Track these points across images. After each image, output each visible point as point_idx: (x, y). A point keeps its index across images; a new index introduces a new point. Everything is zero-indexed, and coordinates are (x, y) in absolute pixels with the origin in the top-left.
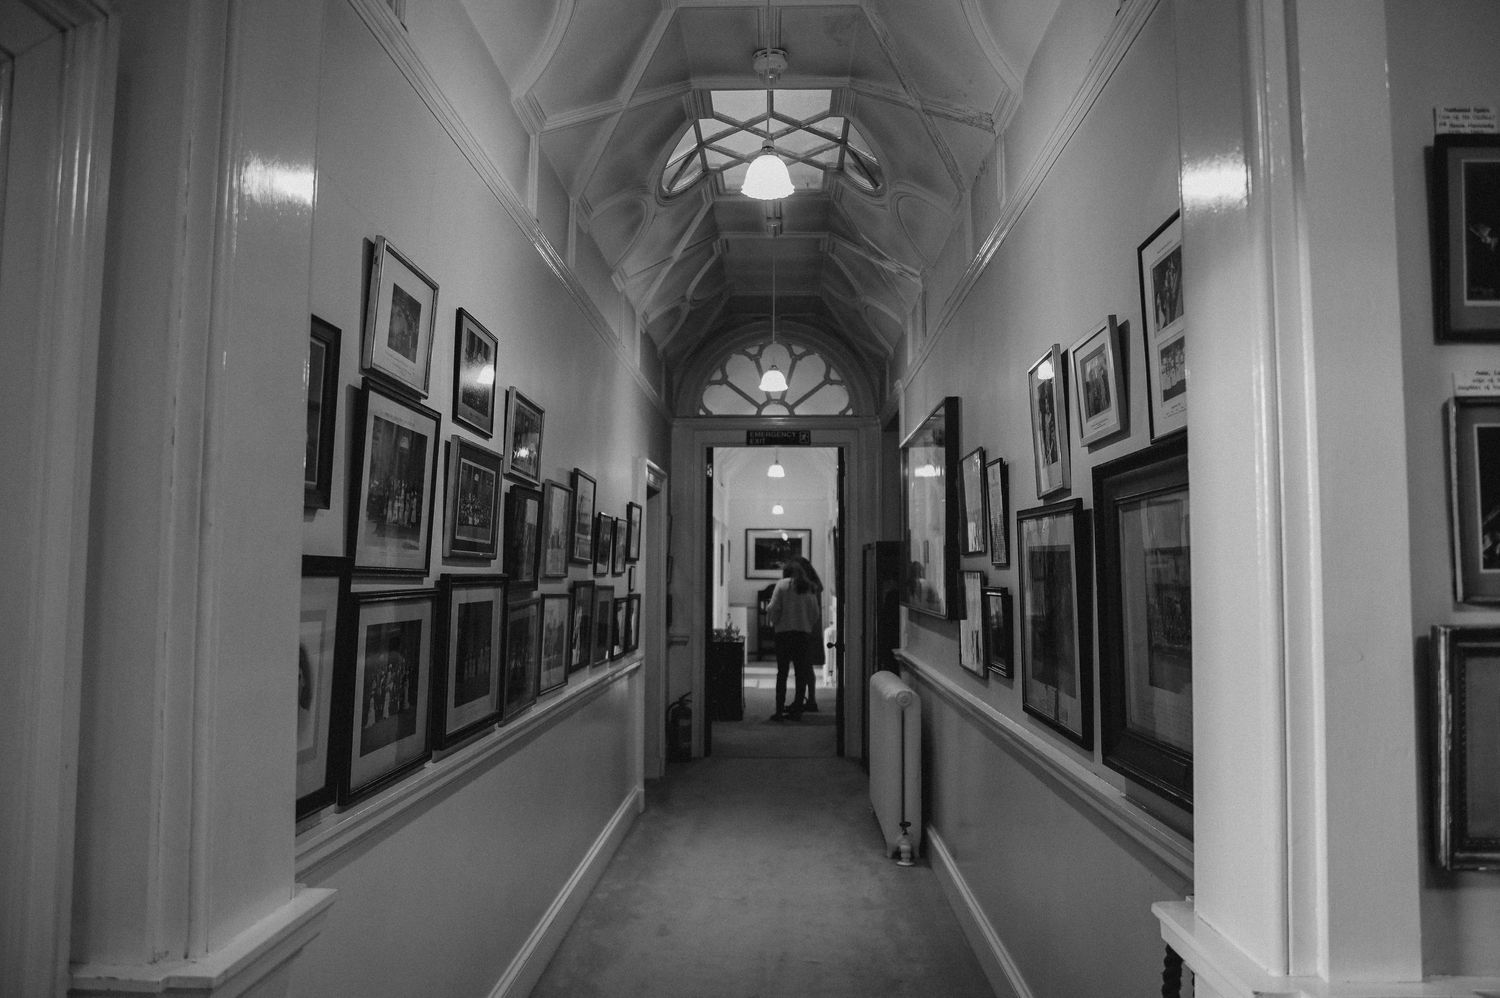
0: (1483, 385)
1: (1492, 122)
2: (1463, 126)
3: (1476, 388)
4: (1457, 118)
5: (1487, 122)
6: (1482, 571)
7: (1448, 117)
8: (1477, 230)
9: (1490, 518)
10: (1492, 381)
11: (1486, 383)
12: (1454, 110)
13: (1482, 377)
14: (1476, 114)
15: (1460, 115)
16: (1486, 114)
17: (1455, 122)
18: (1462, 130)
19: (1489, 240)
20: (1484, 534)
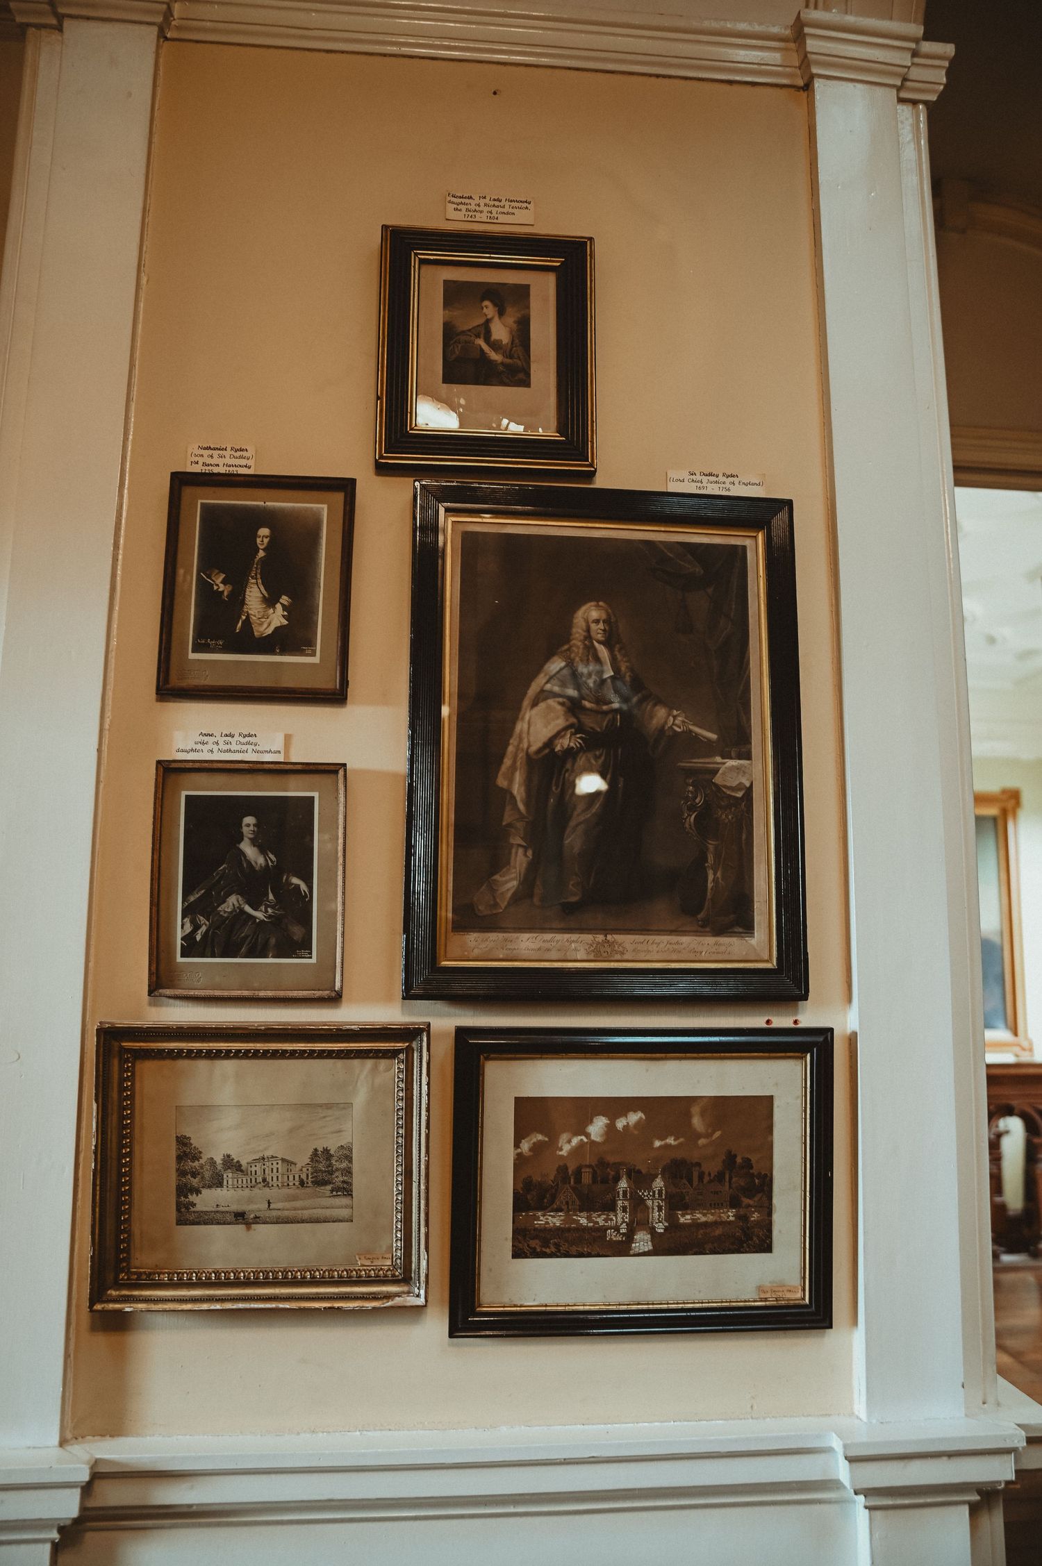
0: (205, 748)
1: (249, 463)
2: (218, 465)
3: (196, 751)
4: (212, 456)
5: (243, 462)
6: (179, 959)
7: (202, 456)
8: (209, 577)
9: (192, 899)
10: (217, 743)
11: (210, 746)
12: (209, 448)
13: (206, 739)
14: (233, 452)
15: (216, 453)
16: (244, 454)
17: (209, 461)
18: (216, 470)
19: (222, 588)
20: (183, 918)
